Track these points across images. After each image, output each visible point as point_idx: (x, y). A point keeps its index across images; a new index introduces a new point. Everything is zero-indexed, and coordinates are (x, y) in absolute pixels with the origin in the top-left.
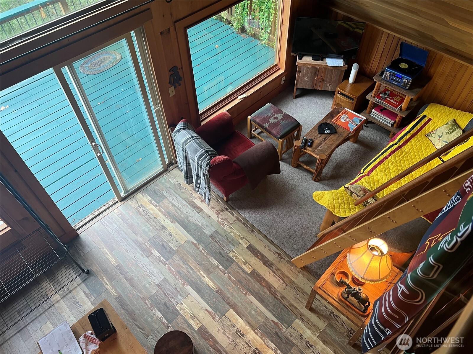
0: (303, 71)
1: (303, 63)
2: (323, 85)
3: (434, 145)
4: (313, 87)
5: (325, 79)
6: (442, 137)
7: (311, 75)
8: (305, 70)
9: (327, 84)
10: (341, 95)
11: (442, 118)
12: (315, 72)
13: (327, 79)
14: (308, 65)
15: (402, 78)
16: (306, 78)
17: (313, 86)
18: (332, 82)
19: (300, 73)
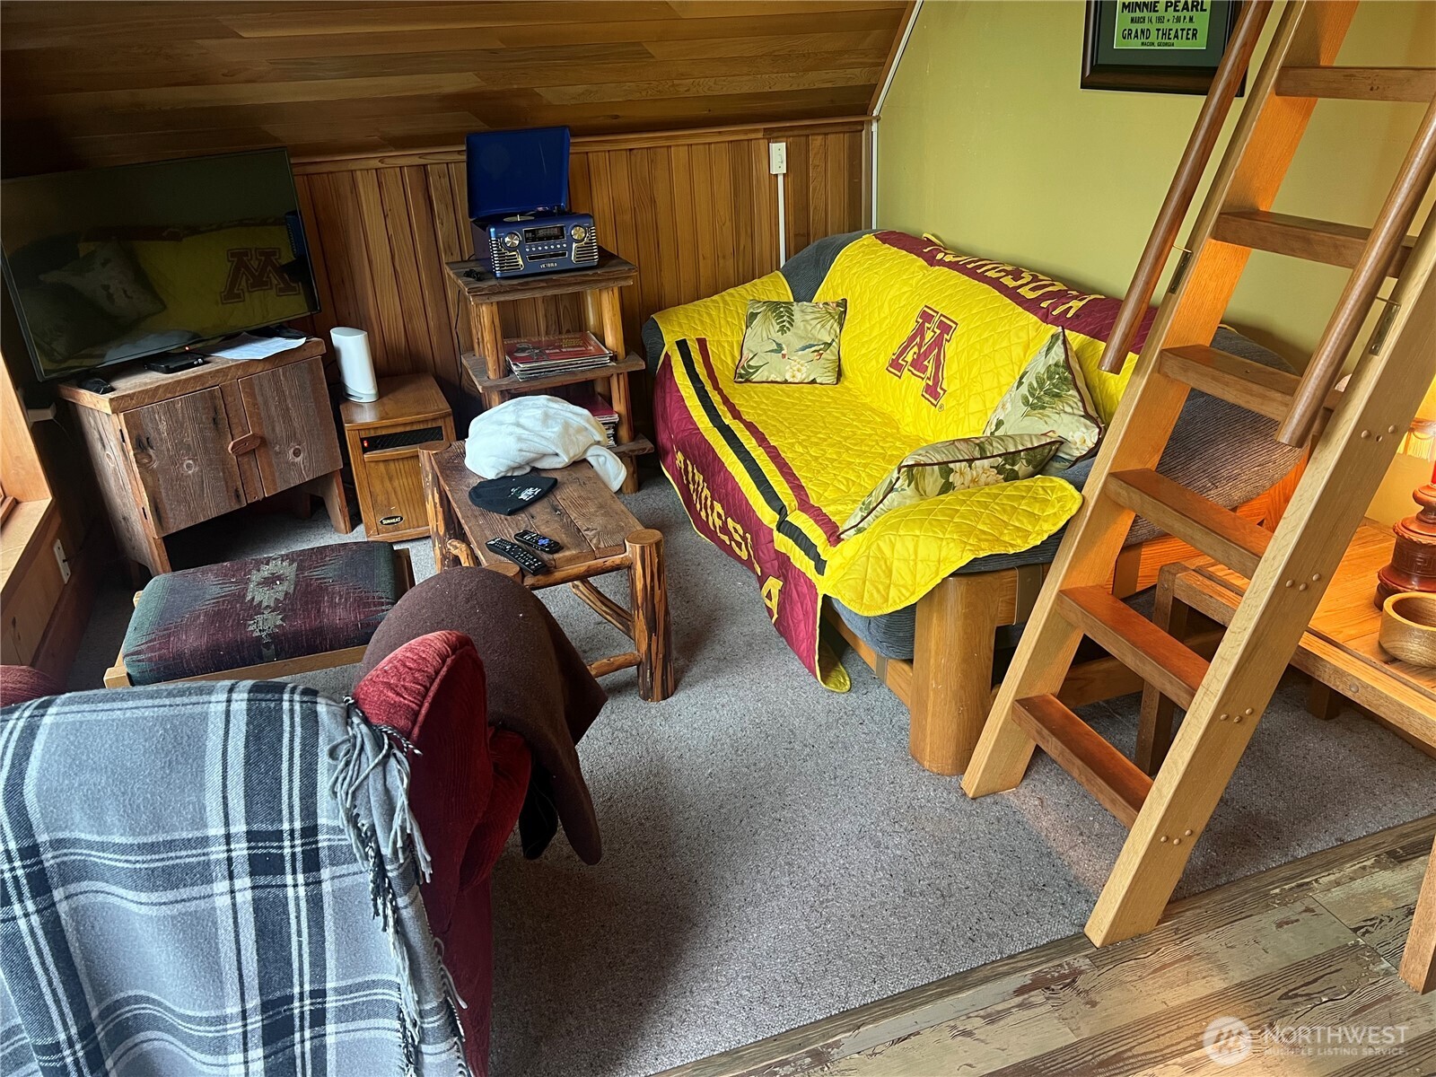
0: (158, 430)
1: (139, 392)
2: (270, 465)
3: (786, 382)
4: (238, 496)
5: (267, 433)
6: (784, 346)
7: (204, 440)
8: (163, 427)
9: (282, 453)
10: (376, 448)
11: (723, 322)
12: (212, 414)
13: (273, 430)
14: (165, 391)
15: (560, 234)
16: (189, 466)
17: (237, 491)
18: (298, 435)
19: (151, 452)
